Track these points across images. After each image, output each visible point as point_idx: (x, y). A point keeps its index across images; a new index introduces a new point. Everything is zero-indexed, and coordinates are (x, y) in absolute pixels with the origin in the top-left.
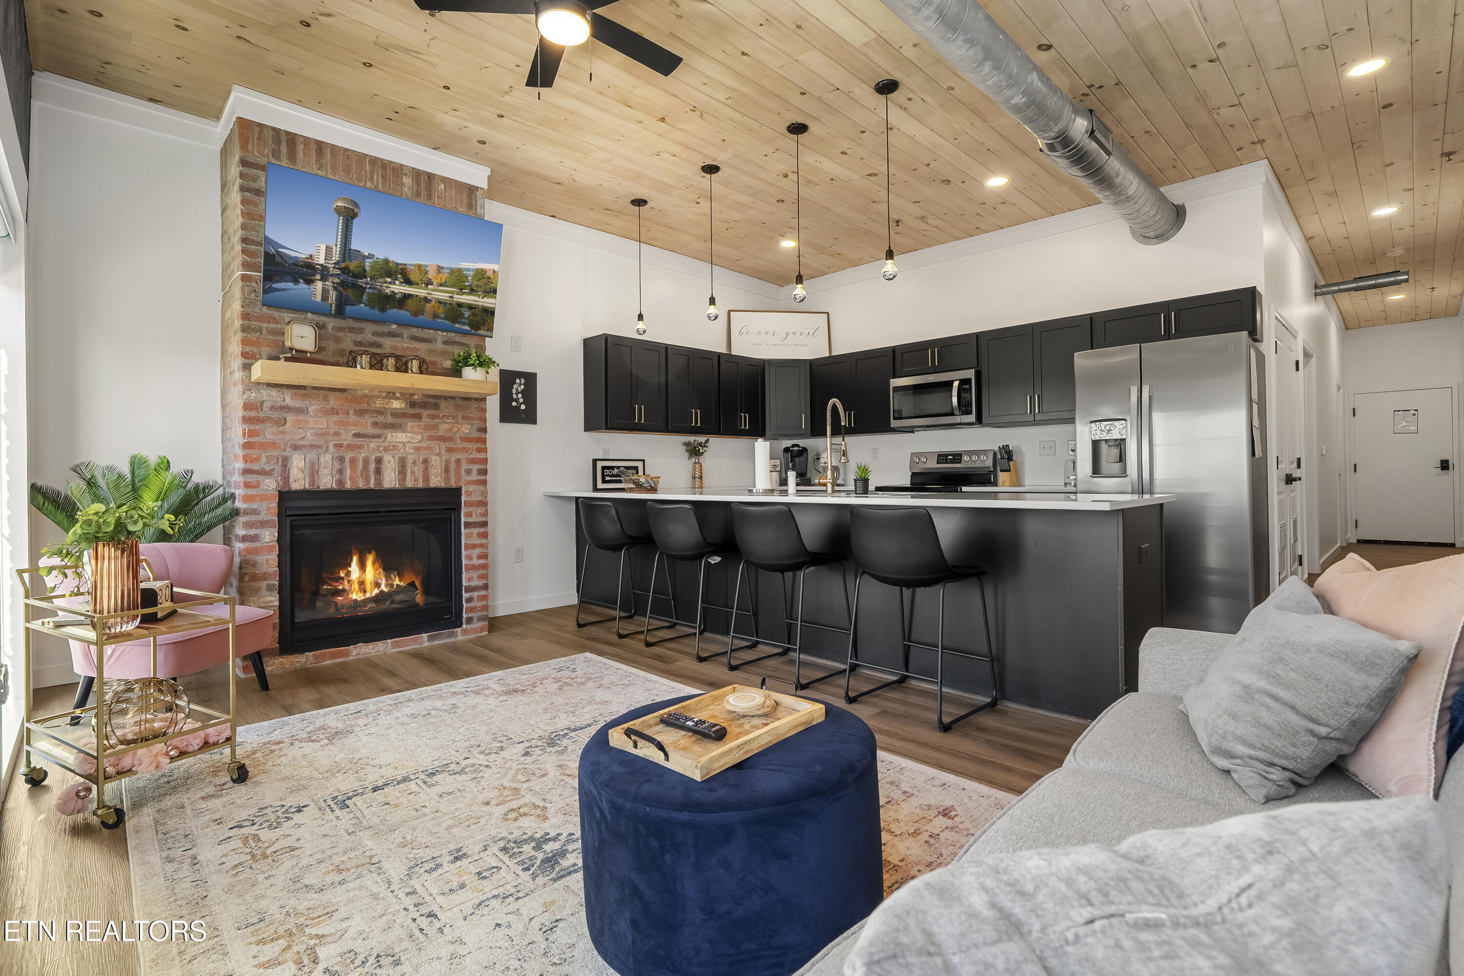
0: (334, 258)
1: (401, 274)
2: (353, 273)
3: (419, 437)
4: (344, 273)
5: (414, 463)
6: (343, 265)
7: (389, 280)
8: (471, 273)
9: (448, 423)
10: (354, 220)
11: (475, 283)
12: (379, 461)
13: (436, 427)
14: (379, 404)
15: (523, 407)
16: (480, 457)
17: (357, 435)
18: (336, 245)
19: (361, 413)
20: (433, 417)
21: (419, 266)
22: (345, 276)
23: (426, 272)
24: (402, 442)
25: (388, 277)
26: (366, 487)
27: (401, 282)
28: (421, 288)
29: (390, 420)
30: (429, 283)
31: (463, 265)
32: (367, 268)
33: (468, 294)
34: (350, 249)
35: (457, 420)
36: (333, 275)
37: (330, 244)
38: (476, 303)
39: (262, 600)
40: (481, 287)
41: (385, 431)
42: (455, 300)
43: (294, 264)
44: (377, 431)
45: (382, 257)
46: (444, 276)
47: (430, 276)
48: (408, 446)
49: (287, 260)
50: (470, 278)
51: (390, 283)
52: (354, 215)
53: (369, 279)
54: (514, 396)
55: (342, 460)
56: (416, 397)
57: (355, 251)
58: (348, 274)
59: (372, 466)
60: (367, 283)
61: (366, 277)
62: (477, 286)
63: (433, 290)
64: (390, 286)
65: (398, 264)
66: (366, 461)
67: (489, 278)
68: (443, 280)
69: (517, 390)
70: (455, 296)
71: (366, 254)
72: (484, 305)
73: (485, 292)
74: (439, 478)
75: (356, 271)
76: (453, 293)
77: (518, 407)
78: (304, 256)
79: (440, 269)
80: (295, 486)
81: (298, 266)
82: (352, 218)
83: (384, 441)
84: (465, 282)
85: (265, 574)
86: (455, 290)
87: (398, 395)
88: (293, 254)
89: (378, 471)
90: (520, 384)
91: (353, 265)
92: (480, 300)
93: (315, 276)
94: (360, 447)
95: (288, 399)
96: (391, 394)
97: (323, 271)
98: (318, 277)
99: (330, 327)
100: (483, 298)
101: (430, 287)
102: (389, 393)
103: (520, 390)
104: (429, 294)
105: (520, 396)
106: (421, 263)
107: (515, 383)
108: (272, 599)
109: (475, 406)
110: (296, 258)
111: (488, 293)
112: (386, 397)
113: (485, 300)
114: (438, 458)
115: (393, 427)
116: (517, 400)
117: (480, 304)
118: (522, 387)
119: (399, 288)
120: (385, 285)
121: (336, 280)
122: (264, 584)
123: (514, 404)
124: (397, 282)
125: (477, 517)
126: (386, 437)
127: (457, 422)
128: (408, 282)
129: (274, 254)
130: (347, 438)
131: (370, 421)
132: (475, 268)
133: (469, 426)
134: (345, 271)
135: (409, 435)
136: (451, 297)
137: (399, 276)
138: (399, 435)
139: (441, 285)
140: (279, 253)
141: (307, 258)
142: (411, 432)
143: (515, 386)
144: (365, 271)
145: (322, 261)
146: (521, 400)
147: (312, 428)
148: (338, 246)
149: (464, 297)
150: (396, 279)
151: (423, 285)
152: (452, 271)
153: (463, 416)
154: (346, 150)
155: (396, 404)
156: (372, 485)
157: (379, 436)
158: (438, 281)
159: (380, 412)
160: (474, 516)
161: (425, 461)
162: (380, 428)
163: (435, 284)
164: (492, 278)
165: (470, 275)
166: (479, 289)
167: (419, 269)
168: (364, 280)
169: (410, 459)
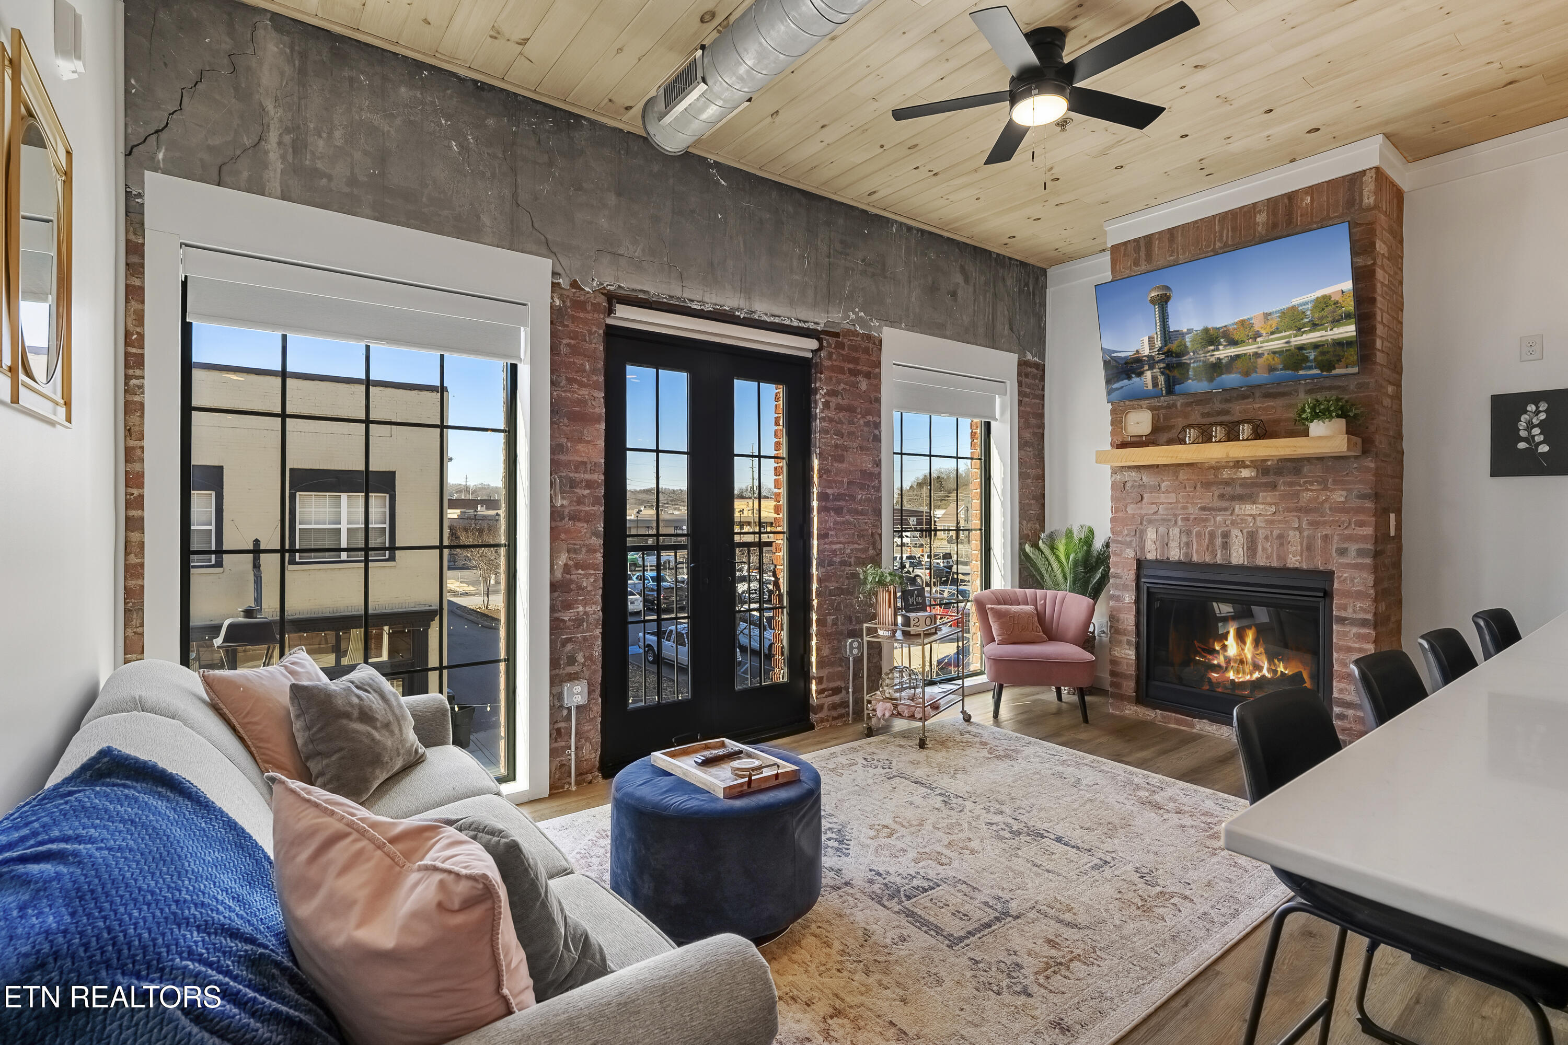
0: (1157, 346)
1: (1223, 337)
2: (1175, 353)
3: (1273, 509)
4: (1167, 356)
5: (1266, 538)
6: (1165, 349)
7: (1212, 348)
8: (1310, 306)
9: (1312, 490)
10: (1168, 304)
11: (1317, 315)
12: (1226, 535)
13: (1297, 495)
14: (1226, 474)
15: (1544, 448)
16: (1361, 533)
17: (1203, 509)
18: (1157, 333)
19: (1207, 485)
20: (1291, 484)
21: (1242, 322)
22: (1169, 359)
23: (1251, 325)
24: (1251, 515)
25: (1211, 345)
26: (1212, 562)
27: (1225, 346)
28: (1249, 344)
29: (1239, 490)
30: (1258, 335)
31: (1296, 301)
32: (1188, 344)
33: (1310, 331)
34: (1169, 332)
35: (1326, 485)
36: (1159, 361)
37: (1150, 335)
38: (1323, 339)
39: (1123, 651)
40: (1326, 317)
41: (1233, 503)
42: (1293, 344)
43: (1126, 363)
44: (1224, 504)
45: (1201, 327)
46: (1274, 322)
47: (1256, 328)
48: (1258, 519)
49: (1121, 361)
50: (1309, 313)
51: (1213, 351)
52: (1168, 299)
53: (1192, 354)
54: (1523, 434)
55: (1189, 533)
56: (1269, 463)
57: (1174, 331)
58: (1172, 356)
59: (1219, 541)
60: (1191, 359)
61: (1188, 353)
62: (1321, 318)
63: (1262, 342)
64: (1215, 353)
65: (1218, 329)
66: (1212, 535)
67: (1336, 303)
68: (1274, 327)
69: (1529, 422)
70: (1293, 339)
71: (1185, 330)
72: (1338, 337)
73: (1333, 321)
74: (1298, 558)
75: (1179, 350)
76: (1289, 336)
77: (1532, 449)
78: (1132, 354)
79: (1267, 316)
80: (1151, 556)
81: (1129, 363)
82: (1166, 303)
83: (1231, 514)
84: (1302, 319)
85: (1125, 630)
86: (1291, 332)
87: (1248, 463)
88: (1123, 355)
89: (1225, 546)
90: (1537, 412)
91: (1174, 346)
92: (1329, 333)
93: (1143, 367)
94: (1206, 520)
95: (1146, 478)
96: (1239, 464)
97: (1149, 361)
98: (1146, 367)
99: (1179, 404)
100: (1333, 329)
101: (1258, 340)
102: (1238, 462)
103: (1536, 421)
104: (1259, 348)
105: (1536, 431)
106: (1243, 318)
107: (1525, 412)
108: (1131, 653)
109: (1355, 465)
110: (1126, 357)
111: (1338, 321)
112: (1234, 467)
113: (1336, 331)
114: (1297, 533)
115: (1241, 498)
116: (1529, 439)
117: (1329, 338)
119: (1224, 352)
120: (1209, 354)
121: (1162, 365)
122: (1125, 638)
123: (1522, 446)
124: (1221, 347)
125: (1354, 611)
126: (1234, 510)
127: (1326, 488)
128: (1234, 343)
129: (1110, 360)
130: (1193, 511)
131: (1216, 494)
132: (1315, 297)
133: (1344, 493)
134: (1169, 354)
135: (1261, 506)
136: (1287, 343)
137: (1222, 340)
138: (1248, 507)
139: (1272, 333)
140: (1111, 357)
141: (1135, 354)
142: (1263, 504)
143: (1525, 417)
144: (1186, 347)
145: (1146, 352)
146: (1539, 438)
147: (1163, 503)
148: (1159, 333)
149: (1304, 336)
150: (1220, 344)
151: (1250, 340)
152: (1283, 313)
153: (1334, 481)
154: (1196, 222)
155: (1245, 473)
156: (1219, 559)
157: (1225, 509)
158: (1268, 330)
159: (1227, 483)
160: (1350, 610)
161: (1280, 537)
162: (1227, 500)
163: (1264, 334)
164: (1340, 301)
165: (1308, 309)
166: (1324, 321)
167: (1243, 325)
168: (1187, 357)
169: (1261, 534)
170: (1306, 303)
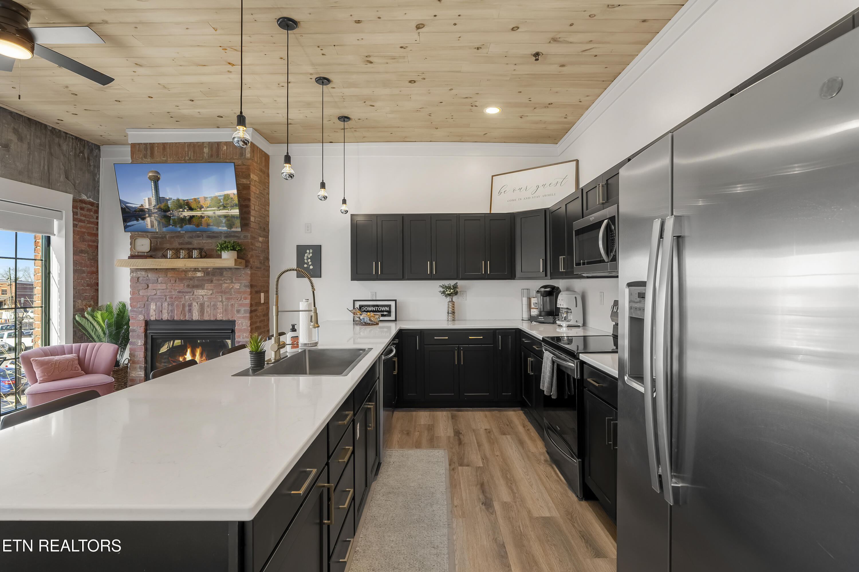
0: (153, 204)
1: (187, 205)
2: (163, 210)
3: (211, 292)
4: (159, 211)
5: (208, 306)
6: (158, 207)
7: (181, 210)
8: (222, 197)
9: (227, 283)
10: (159, 181)
11: (225, 202)
12: (190, 305)
13: (221, 285)
14: (190, 274)
15: (311, 267)
16: (245, 302)
17: (179, 292)
18: (153, 197)
19: (181, 280)
20: (218, 280)
21: (195, 199)
23: (199, 202)
24: (201, 295)
25: (181, 209)
26: (184, 319)
27: (188, 210)
28: (198, 211)
29: (196, 283)
30: (201, 207)
31: (217, 194)
32: (170, 206)
33: (223, 209)
34: (160, 197)
35: (232, 281)
36: (154, 213)
37: (149, 197)
38: (228, 214)
39: (137, 373)
40: (228, 204)
41: (194, 289)
42: (216, 214)
43: (135, 211)
44: (189, 290)
45: (176, 198)
46: (209, 202)
47: (201, 204)
48: (205, 297)
49: (131, 209)
50: (222, 200)
51: (182, 211)
52: (158, 179)
53: (171, 211)
54: (306, 261)
55: (172, 305)
56: (209, 270)
57: (162, 198)
58: (161, 211)
59: (187, 308)
60: (171, 214)
61: (170, 211)
62: (226, 204)
63: (204, 211)
64: (183, 213)
65: (184, 200)
66: (184, 306)
67: (232, 198)
68: (209, 205)
69: (307, 257)
70: (216, 212)
71: (168, 198)
72: (232, 214)
74: (222, 315)
75: (164, 208)
76: (214, 210)
77: (308, 267)
78: (139, 206)
79: (206, 198)
80: (153, 318)
81: (137, 211)
82: (158, 181)
83: (193, 295)
84: (219, 203)
85: (138, 361)
86: (215, 208)
87: (200, 269)
88: (134, 206)
89: (190, 311)
90: (310, 253)
91: (163, 206)
92: (230, 211)
93: (145, 215)
94: (181, 298)
95: (150, 275)
96: (196, 270)
97: (149, 211)
98: (147, 215)
99: (167, 237)
100: (230, 210)
101: (202, 209)
102: (196, 268)
103: (309, 257)
104: (202, 213)
105: (309, 260)
106: (196, 197)
107: (306, 253)
108: (141, 373)
109: (243, 272)
110: (135, 208)
111: (232, 207)
112: (194, 271)
113: (232, 211)
114: (221, 303)
115: (198, 287)
116: (307, 264)
117: (230, 214)
118: (311, 255)
119: (187, 214)
120: (180, 213)
121: (156, 215)
122: (138, 366)
123: (305, 266)
124: (186, 210)
125: (243, 338)
126: (194, 292)
127: (232, 282)
128: (191, 209)
129: (125, 208)
130: (175, 293)
131: (186, 285)
132: (224, 194)
133: (239, 285)
134: (159, 209)
135: (205, 291)
136: (214, 213)
137: (186, 207)
138: (200, 291)
139: (208, 207)
140: (127, 206)
141: (140, 207)
142: (206, 289)
143: (306, 255)
144: (169, 207)
145: (147, 207)
146: (310, 263)
147: (159, 289)
148: (154, 197)
149: (221, 211)
150: (185, 208)
151: (199, 209)
152: (212, 199)
153: (235, 279)
154: (176, 143)
155: (199, 274)
156: (187, 318)
157: (190, 292)
158: (206, 205)
159: (191, 279)
160: (241, 338)
161: (214, 305)
162: (191, 288)
163: (204, 207)
164: (233, 198)
165: (221, 199)
166: (228, 206)
167: (195, 201)
168: (169, 213)
169: (206, 304)
170: (221, 196)
